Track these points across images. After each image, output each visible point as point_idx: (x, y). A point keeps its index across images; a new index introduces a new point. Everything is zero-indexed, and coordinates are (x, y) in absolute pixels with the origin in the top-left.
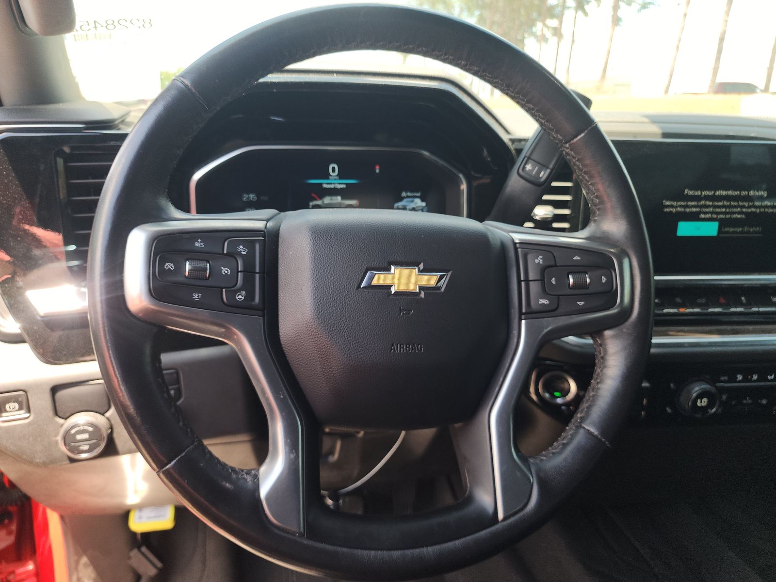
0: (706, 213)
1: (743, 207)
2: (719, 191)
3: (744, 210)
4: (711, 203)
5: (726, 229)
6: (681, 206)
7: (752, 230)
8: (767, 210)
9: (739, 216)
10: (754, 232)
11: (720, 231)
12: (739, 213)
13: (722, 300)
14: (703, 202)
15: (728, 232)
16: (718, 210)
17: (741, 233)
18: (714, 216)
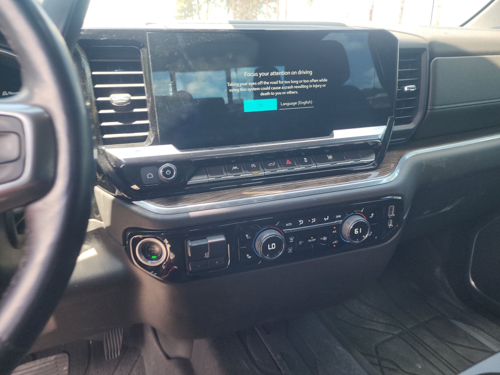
0: (265, 91)
1: (294, 85)
2: (273, 72)
3: (296, 87)
4: (268, 83)
5: (284, 104)
6: (244, 87)
7: (305, 103)
8: (314, 86)
9: (293, 93)
10: (307, 105)
11: (279, 106)
12: (292, 90)
13: (288, 162)
14: (261, 83)
15: (286, 107)
16: (274, 88)
17: (296, 106)
18: (272, 94)
